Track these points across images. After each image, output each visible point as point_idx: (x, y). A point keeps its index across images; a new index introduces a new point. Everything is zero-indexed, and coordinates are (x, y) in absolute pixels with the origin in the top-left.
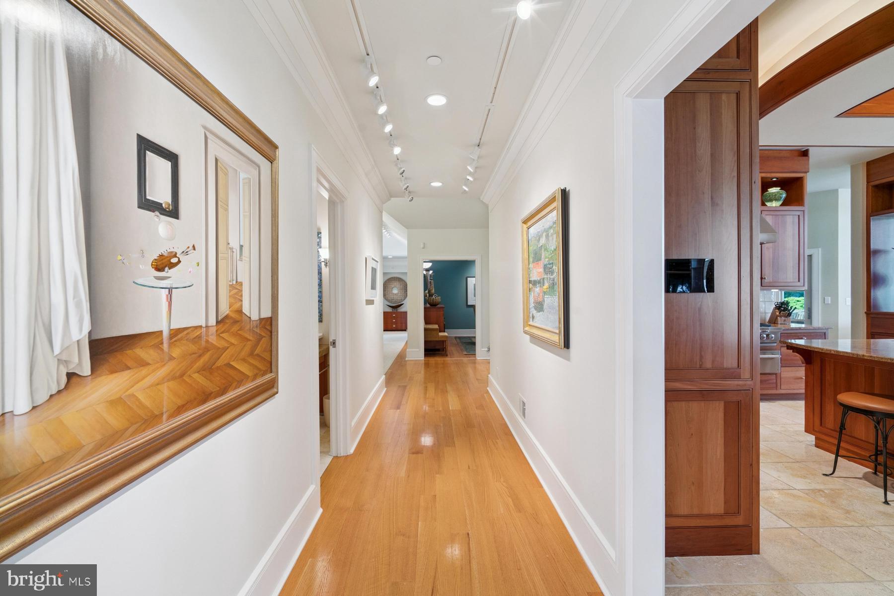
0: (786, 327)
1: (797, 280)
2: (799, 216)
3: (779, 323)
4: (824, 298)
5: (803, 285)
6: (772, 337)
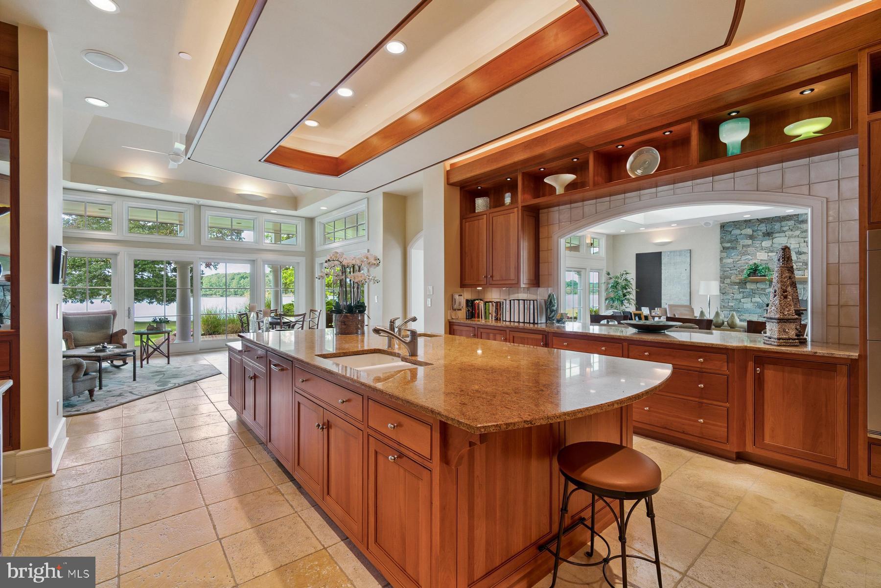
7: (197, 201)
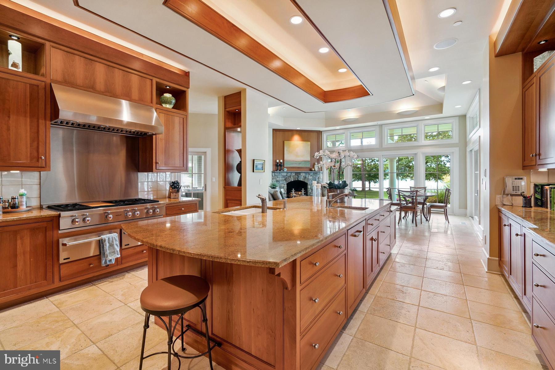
0: (176, 201)
1: (182, 166)
2: (183, 118)
3: (172, 198)
4: (212, 178)
5: (186, 169)
6: (158, 211)
7: (377, 123)
